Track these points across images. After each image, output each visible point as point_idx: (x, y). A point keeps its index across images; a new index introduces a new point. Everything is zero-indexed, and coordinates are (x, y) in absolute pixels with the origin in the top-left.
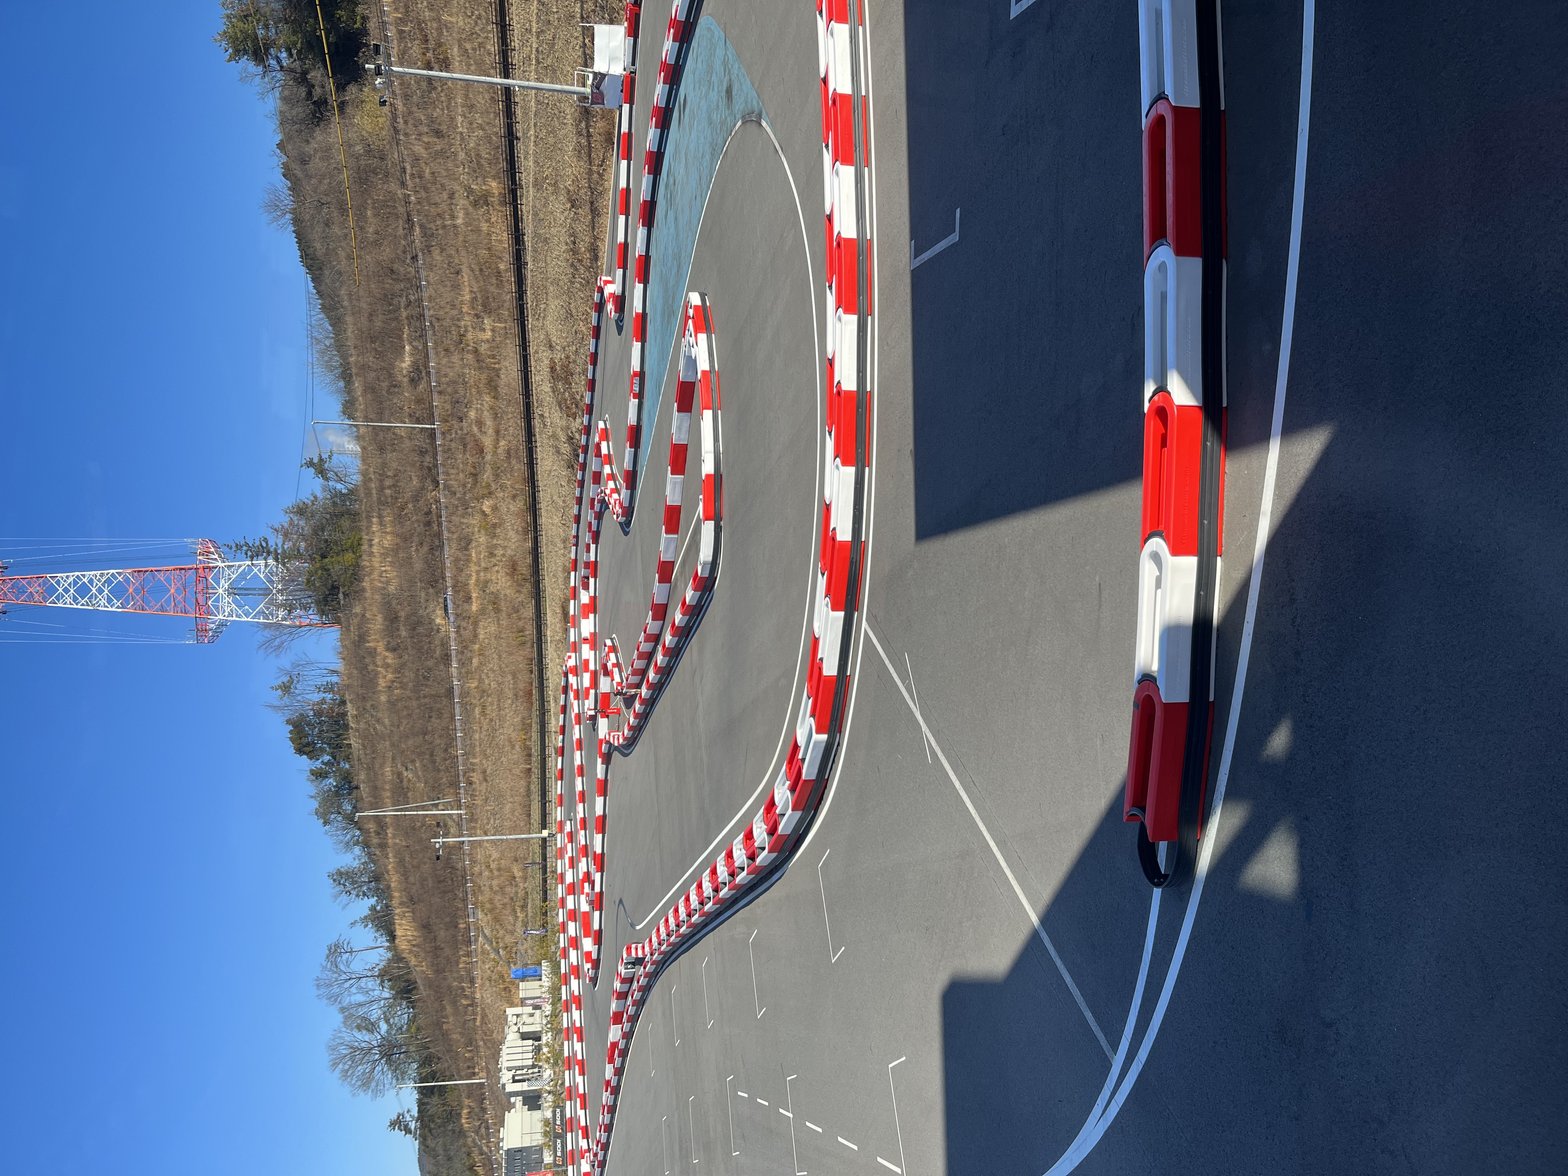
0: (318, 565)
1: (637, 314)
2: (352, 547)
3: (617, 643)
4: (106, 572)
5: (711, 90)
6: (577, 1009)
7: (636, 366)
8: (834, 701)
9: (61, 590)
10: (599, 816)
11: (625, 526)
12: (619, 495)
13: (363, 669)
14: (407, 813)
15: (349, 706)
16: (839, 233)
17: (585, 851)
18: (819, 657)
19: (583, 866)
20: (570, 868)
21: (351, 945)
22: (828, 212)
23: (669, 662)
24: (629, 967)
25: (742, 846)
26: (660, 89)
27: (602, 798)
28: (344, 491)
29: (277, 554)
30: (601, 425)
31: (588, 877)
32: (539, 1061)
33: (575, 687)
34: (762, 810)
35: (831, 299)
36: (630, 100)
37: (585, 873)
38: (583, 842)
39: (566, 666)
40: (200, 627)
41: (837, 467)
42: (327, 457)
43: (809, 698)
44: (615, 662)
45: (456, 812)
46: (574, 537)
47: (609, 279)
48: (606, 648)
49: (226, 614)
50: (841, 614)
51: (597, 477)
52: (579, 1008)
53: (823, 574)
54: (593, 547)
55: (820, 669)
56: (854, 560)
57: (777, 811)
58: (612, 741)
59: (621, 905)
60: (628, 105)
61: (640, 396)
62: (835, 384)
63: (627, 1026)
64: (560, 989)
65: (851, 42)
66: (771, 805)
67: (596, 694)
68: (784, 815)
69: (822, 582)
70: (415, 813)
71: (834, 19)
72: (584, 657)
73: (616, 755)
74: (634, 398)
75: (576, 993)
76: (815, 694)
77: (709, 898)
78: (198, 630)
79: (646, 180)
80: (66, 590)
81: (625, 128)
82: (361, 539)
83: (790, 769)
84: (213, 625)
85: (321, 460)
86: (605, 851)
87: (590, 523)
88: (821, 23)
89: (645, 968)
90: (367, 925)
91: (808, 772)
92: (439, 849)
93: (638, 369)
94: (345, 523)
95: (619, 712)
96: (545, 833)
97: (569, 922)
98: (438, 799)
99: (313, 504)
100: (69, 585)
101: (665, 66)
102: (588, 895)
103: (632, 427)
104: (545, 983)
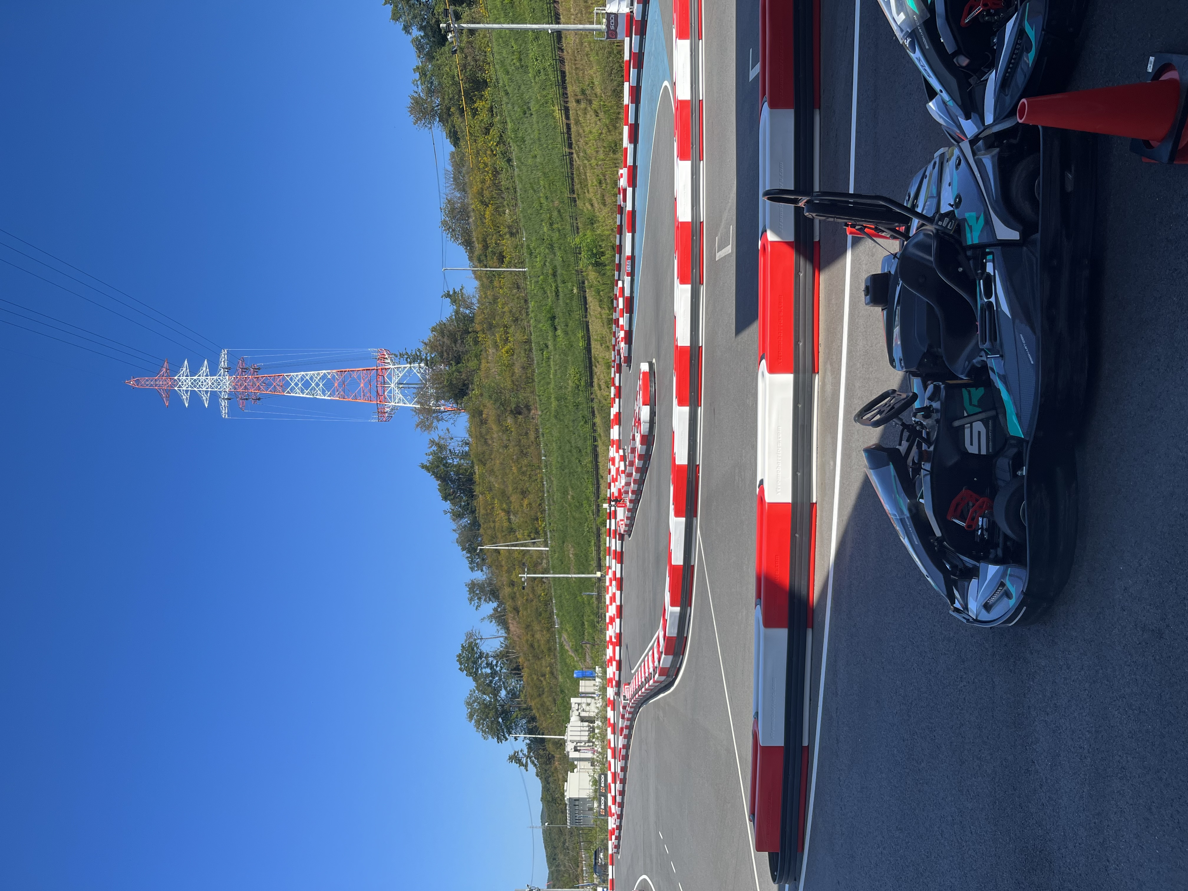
0: (454, 369)
2: (476, 356)
4: (320, 372)
7: (628, 252)
8: (684, 584)
9: (293, 384)
13: (484, 442)
14: (513, 548)
15: (476, 467)
16: (679, 216)
18: (670, 548)
21: (480, 634)
22: (675, 194)
27: (620, 565)
28: (470, 315)
29: (427, 361)
32: (593, 738)
40: (380, 410)
41: (677, 406)
42: (459, 290)
45: (545, 549)
49: (397, 401)
50: (683, 520)
55: (670, 559)
56: (690, 479)
60: (629, 38)
61: (632, 274)
65: (692, 54)
70: (518, 548)
71: (681, 34)
74: (627, 276)
78: (379, 412)
80: (296, 385)
81: (627, 57)
82: (481, 350)
84: (388, 409)
85: (455, 292)
86: (622, 604)
90: (491, 621)
92: (524, 582)
93: (630, 254)
96: (599, 574)
99: (450, 325)
100: (298, 381)
103: (627, 297)
104: (597, 684)
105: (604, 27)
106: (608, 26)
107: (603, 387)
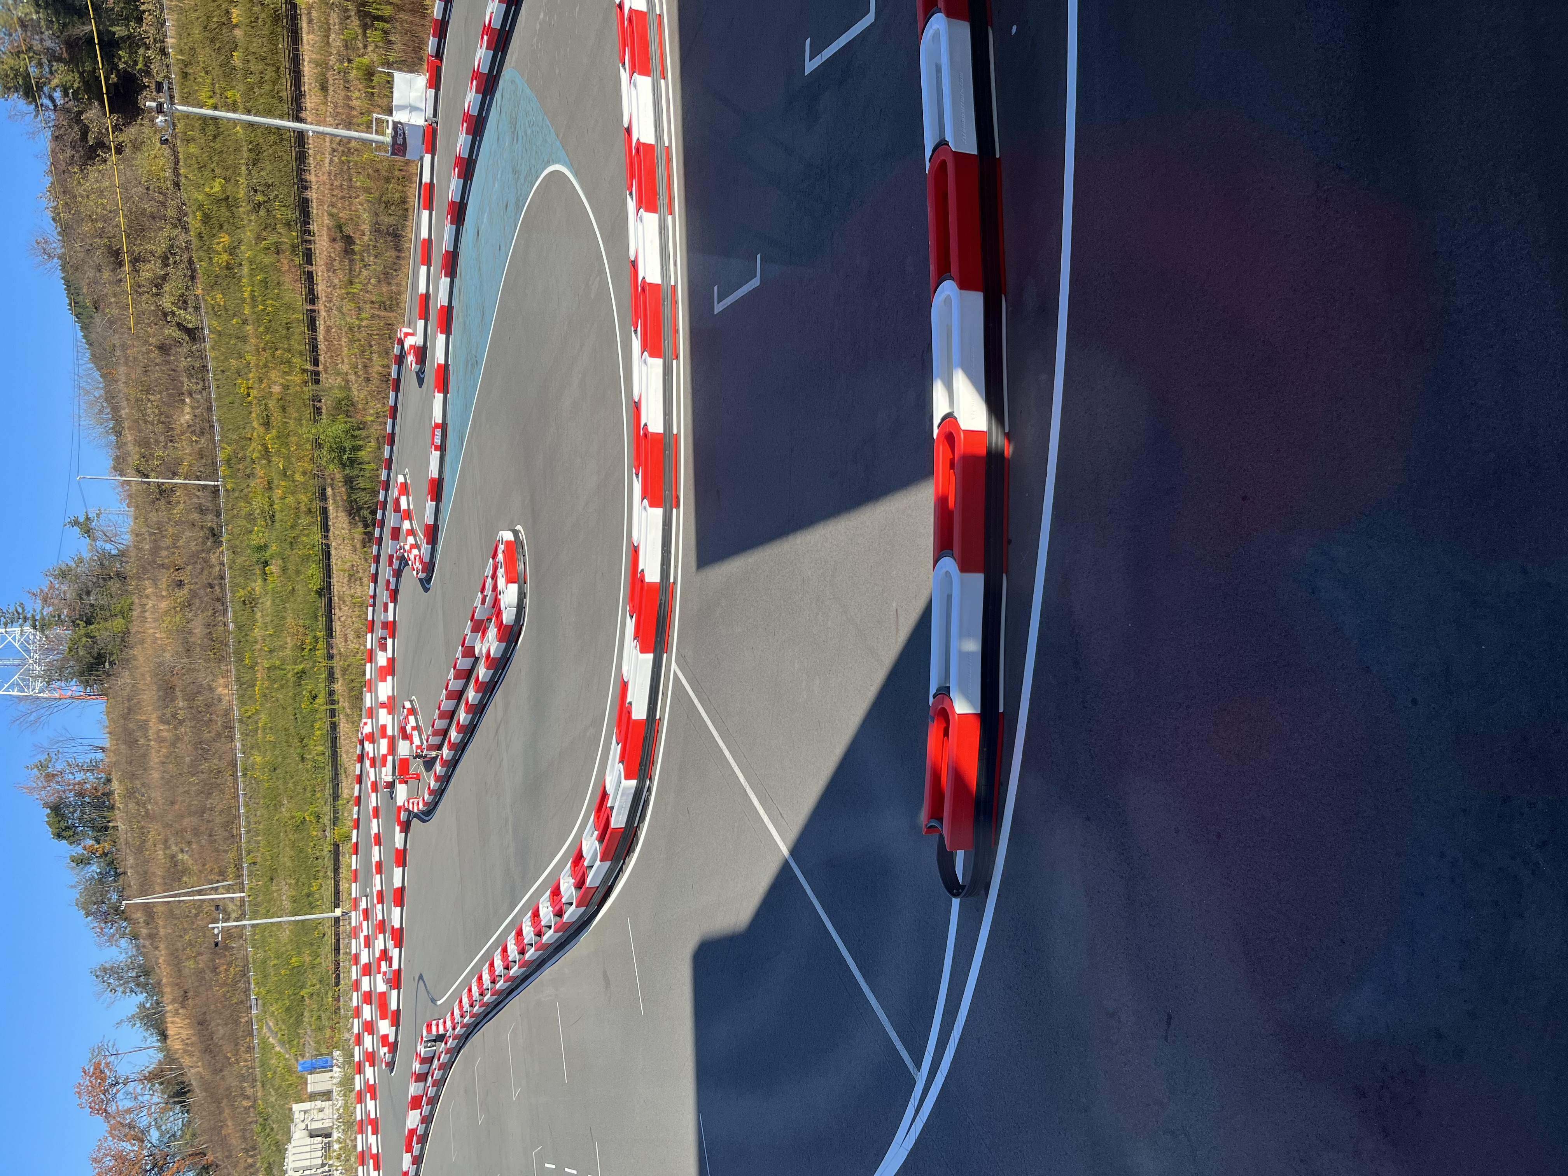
0: (82, 632)
1: (439, 365)
2: (122, 612)
3: (417, 706)
5: (515, 141)
6: (371, 1099)
7: (438, 417)
8: (643, 743)
10: (398, 889)
11: (425, 583)
12: (420, 551)
13: (132, 743)
14: (181, 899)
15: (115, 785)
16: (644, 278)
17: (382, 926)
18: (628, 702)
19: (379, 944)
20: (365, 947)
21: (116, 1047)
22: (632, 258)
23: (472, 720)
24: (429, 1045)
25: (548, 904)
26: (462, 140)
27: (401, 869)
28: (114, 552)
29: (35, 621)
30: (401, 479)
31: (385, 955)
32: (330, 1159)
33: (371, 755)
34: (569, 864)
35: (636, 343)
36: (432, 150)
37: (382, 950)
38: (380, 917)
39: (362, 733)
41: (645, 509)
42: (95, 515)
43: (618, 744)
44: (415, 725)
45: (238, 895)
46: (371, 597)
47: (410, 331)
48: (405, 711)
50: (650, 656)
51: (396, 533)
52: (374, 1098)
53: (631, 617)
54: (391, 606)
55: (629, 713)
56: (663, 602)
57: (586, 864)
58: (411, 809)
59: (421, 981)
60: (430, 155)
61: (442, 448)
62: (642, 426)
63: (426, 1109)
64: (353, 1079)
65: (654, 94)
66: (579, 857)
67: (394, 760)
68: (592, 866)
69: (630, 625)
70: (191, 898)
71: (637, 71)
72: (382, 722)
73: (415, 821)
74: (435, 450)
75: (371, 1082)
76: (624, 740)
77: (515, 962)
79: (448, 230)
81: (426, 179)
82: (132, 603)
83: (598, 818)
85: (88, 519)
86: (404, 926)
87: (388, 581)
88: (624, 75)
89: (446, 1043)
90: (135, 1025)
91: (618, 820)
92: (218, 934)
93: (439, 420)
94: (114, 586)
95: (418, 777)
96: (338, 912)
97: (365, 1005)
98: (218, 882)
99: (78, 566)
101: (467, 117)
102: (385, 974)
103: (433, 480)
104: (337, 1075)
105: (388, 139)
106: (394, 138)
107: (351, 636)
